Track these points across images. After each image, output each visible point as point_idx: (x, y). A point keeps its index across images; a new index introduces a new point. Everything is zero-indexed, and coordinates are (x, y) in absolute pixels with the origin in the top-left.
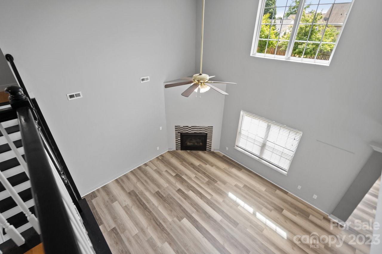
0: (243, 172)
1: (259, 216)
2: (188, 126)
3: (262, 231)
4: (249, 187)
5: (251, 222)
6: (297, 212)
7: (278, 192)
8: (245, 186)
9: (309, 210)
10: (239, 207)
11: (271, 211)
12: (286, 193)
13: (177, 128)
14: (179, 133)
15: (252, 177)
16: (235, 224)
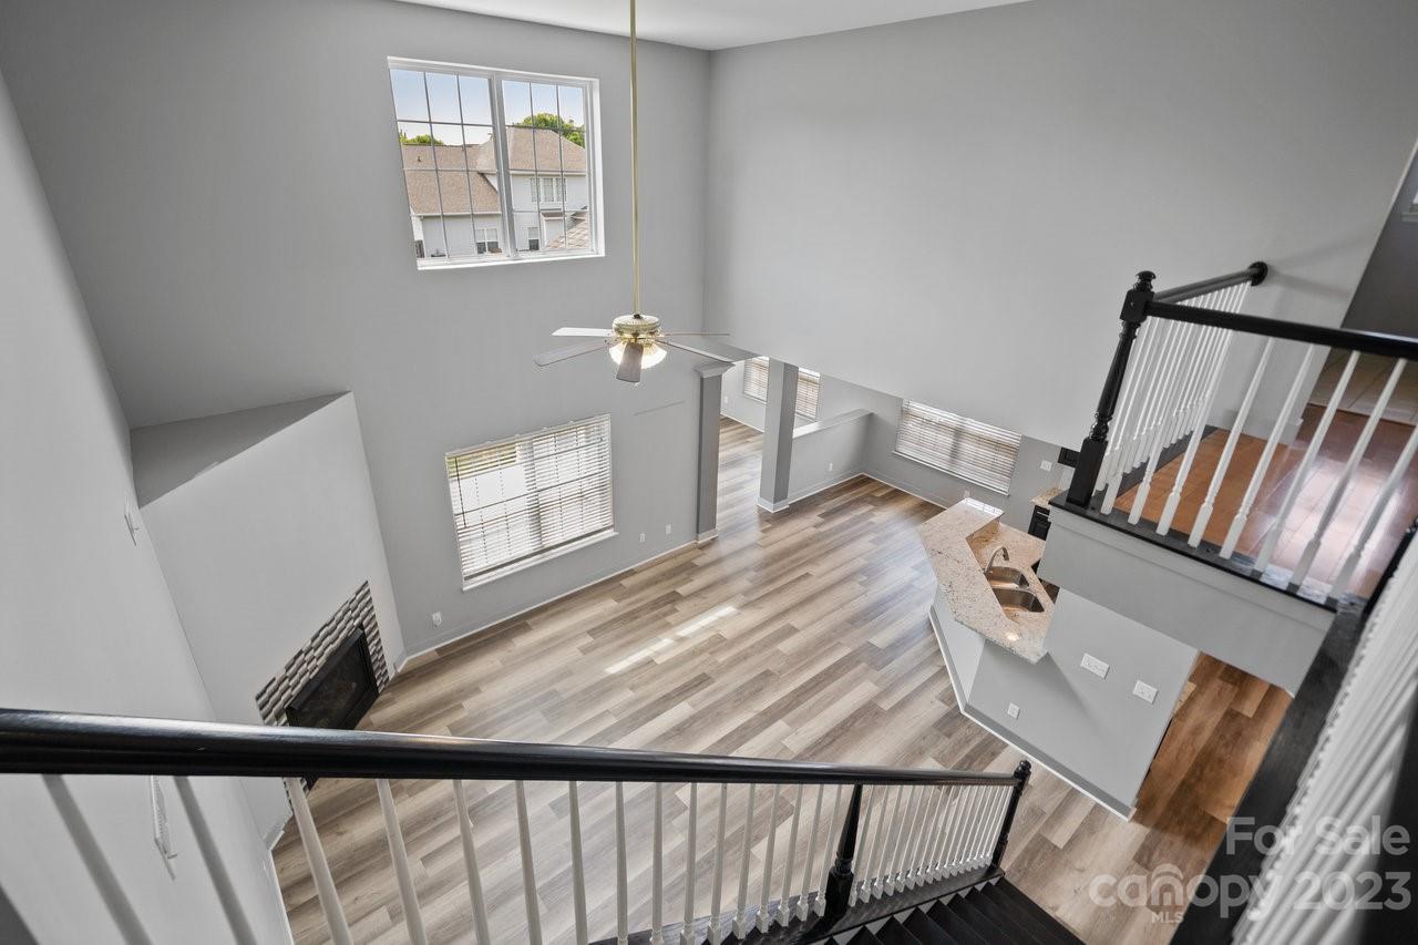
0: (536, 623)
1: (685, 631)
2: (301, 652)
3: (720, 639)
4: (600, 627)
5: (702, 651)
6: (684, 575)
7: (626, 583)
8: (591, 632)
9: (681, 559)
10: (659, 661)
11: (676, 611)
12: (632, 573)
15: (564, 611)
16: (702, 680)
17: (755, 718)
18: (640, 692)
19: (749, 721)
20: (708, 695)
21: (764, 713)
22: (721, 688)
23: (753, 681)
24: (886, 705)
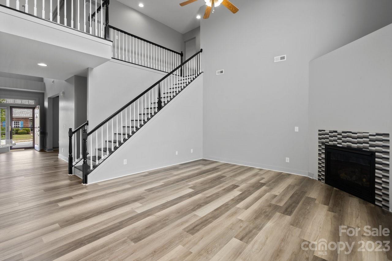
13: (321, 133)
14: (323, 143)
17: (156, 213)
18: (234, 219)
19: (159, 211)
20: (187, 221)
21: (149, 215)
22: (178, 225)
23: (153, 232)
24: (57, 225)
